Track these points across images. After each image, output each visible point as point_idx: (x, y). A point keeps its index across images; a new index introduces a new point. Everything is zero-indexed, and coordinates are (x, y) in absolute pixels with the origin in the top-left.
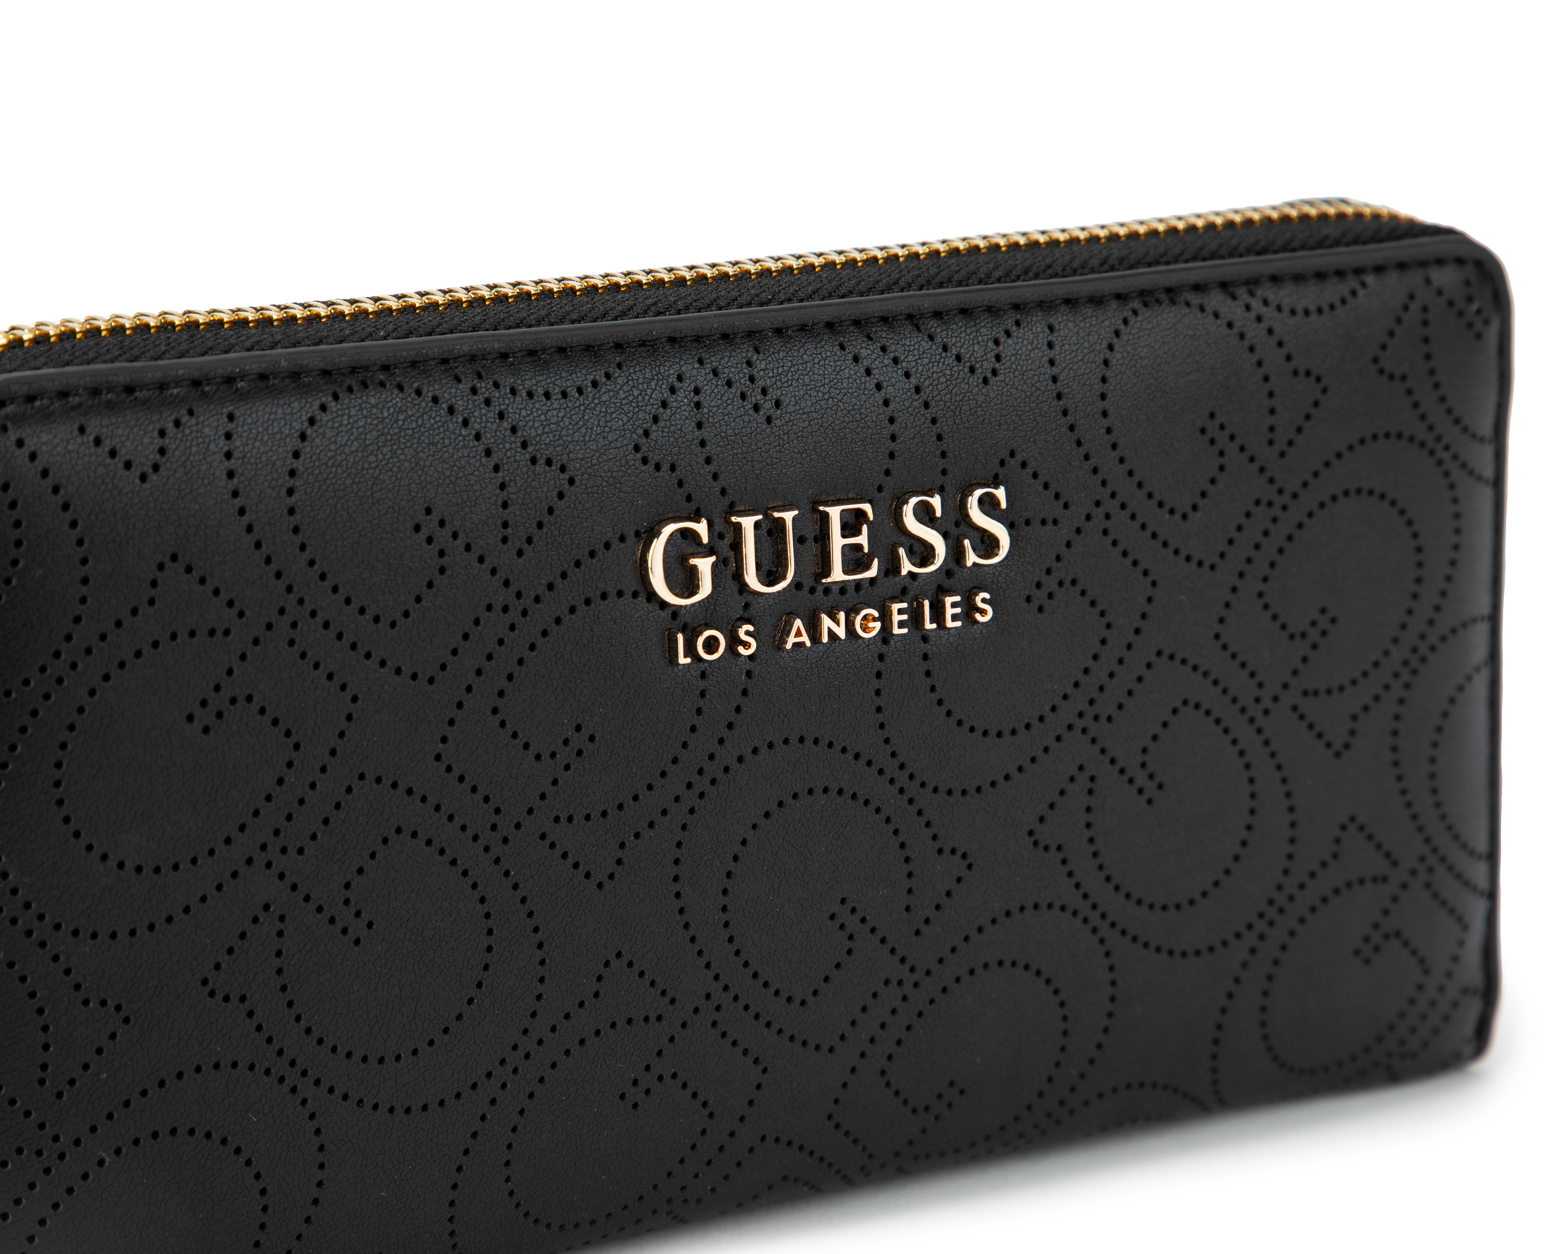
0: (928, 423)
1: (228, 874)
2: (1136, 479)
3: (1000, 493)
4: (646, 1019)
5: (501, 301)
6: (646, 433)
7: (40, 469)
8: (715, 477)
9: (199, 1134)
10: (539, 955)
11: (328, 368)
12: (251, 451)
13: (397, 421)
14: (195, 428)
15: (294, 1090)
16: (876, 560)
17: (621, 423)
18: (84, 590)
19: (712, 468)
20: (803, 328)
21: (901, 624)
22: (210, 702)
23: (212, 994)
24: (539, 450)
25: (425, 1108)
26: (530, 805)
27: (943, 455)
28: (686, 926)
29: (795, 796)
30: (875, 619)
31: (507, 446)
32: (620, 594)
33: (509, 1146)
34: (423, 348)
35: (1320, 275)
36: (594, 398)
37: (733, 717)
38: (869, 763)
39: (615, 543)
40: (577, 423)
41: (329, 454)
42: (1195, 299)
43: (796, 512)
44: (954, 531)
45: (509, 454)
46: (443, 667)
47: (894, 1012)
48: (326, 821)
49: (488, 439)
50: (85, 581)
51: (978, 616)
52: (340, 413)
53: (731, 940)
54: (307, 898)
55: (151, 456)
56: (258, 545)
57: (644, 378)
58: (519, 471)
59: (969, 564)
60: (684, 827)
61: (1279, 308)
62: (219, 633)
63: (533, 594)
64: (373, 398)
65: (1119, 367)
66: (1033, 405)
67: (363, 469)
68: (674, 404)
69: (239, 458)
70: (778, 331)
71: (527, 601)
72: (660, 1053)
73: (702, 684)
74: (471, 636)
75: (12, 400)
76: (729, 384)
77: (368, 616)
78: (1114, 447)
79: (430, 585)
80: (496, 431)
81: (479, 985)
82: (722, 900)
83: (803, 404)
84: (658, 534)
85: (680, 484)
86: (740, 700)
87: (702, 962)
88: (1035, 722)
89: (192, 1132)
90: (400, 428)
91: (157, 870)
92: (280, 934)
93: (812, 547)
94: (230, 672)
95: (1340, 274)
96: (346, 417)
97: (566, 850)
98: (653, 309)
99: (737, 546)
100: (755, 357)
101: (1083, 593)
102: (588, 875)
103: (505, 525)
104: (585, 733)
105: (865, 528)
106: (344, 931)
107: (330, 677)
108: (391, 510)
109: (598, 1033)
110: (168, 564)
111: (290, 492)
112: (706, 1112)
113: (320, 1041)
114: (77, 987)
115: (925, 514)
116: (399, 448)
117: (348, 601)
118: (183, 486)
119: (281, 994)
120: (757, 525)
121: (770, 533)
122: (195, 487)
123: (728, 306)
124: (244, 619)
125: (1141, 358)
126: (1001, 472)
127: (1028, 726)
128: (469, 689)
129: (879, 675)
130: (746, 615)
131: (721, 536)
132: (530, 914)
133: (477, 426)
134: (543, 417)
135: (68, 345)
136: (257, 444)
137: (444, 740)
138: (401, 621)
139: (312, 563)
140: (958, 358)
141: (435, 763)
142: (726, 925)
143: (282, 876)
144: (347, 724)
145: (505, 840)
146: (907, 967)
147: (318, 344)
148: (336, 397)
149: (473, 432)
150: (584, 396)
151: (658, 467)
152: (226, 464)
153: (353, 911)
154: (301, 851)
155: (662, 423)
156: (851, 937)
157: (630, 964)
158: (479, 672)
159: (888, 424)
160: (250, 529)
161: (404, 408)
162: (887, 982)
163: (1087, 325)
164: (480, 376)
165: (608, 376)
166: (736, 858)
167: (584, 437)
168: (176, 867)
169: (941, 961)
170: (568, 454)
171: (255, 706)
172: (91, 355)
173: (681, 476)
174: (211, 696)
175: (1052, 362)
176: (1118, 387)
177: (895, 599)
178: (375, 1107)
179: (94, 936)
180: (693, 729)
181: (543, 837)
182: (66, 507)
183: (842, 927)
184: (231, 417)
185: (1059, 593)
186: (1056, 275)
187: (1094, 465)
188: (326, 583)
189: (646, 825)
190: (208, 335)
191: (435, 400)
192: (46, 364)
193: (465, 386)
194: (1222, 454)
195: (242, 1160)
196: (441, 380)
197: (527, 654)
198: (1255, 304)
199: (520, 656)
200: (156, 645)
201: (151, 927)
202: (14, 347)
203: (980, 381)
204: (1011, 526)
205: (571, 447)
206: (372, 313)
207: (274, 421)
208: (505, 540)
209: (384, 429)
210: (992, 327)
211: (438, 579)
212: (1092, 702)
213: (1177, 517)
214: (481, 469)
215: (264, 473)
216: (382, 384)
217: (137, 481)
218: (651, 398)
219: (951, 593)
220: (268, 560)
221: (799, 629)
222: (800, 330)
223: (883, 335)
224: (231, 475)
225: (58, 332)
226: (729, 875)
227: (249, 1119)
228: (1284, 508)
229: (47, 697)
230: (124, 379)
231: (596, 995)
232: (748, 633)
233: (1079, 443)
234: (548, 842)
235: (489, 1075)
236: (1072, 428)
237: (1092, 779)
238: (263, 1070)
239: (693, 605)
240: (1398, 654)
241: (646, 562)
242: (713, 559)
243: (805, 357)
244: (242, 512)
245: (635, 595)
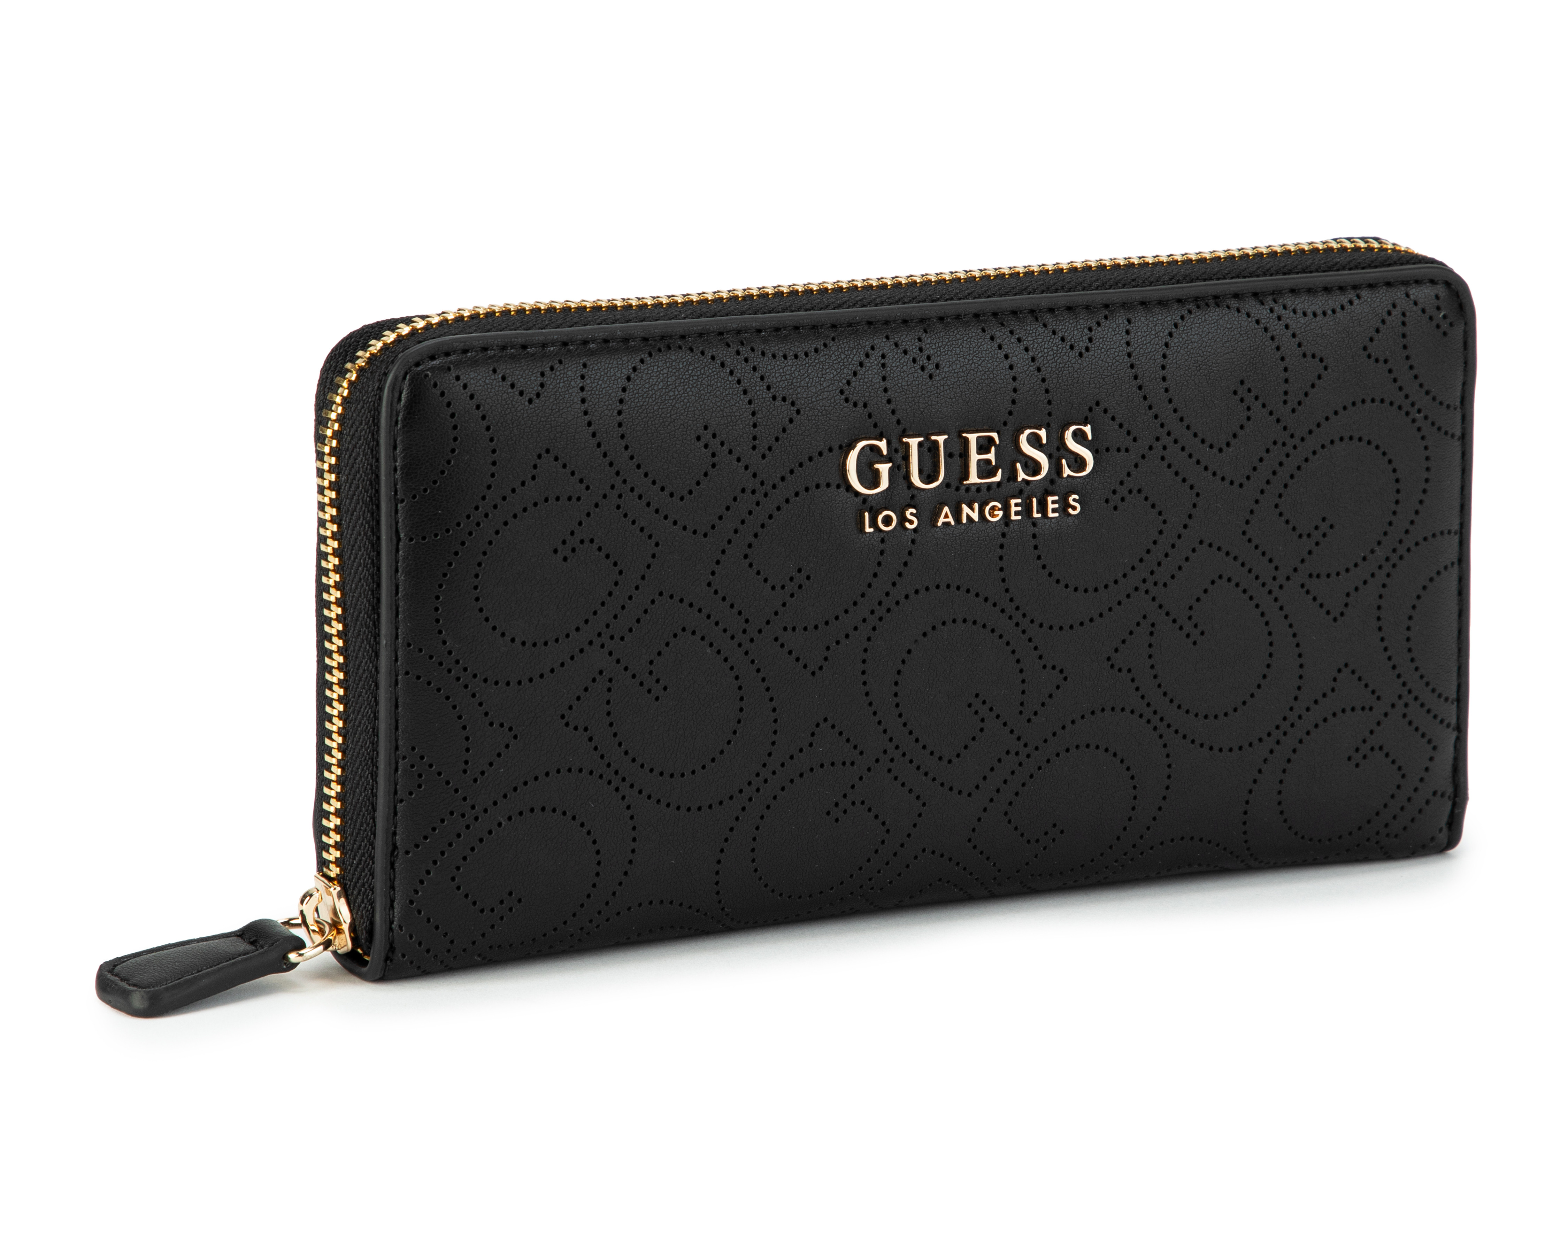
0: (1039, 382)
1: (577, 650)
2: (1185, 423)
3: (1088, 429)
4: (844, 764)
5: (764, 297)
6: (849, 383)
7: (469, 394)
8: (893, 412)
9: (559, 812)
10: (773, 716)
11: (646, 336)
12: (596, 387)
13: (688, 371)
14: (563, 372)
15: (617, 789)
16: (1000, 471)
17: (832, 376)
18: (494, 469)
19: (892, 406)
20: (958, 317)
21: (1017, 513)
22: (568, 541)
23: (567, 724)
24: (778, 391)
25: (699, 809)
26: (768, 618)
27: (1049, 402)
28: (870, 704)
29: (944, 623)
30: (999, 509)
31: (758, 388)
32: (828, 485)
33: (754, 839)
34: (707, 325)
35: (1327, 289)
36: (815, 359)
37: (901, 569)
38: (995, 605)
39: (826, 453)
40: (803, 375)
41: (645, 390)
42: (1234, 303)
43: (946, 437)
44: (1056, 454)
45: (758, 393)
46: (713, 527)
47: (1013, 773)
48: (638, 621)
49: (745, 383)
50: (494, 463)
51: (1070, 511)
52: (652, 364)
53: (900, 715)
54: (626, 669)
55: (535, 388)
56: (599, 445)
57: (849, 347)
58: (764, 405)
59: (1065, 475)
60: (869, 639)
61: (1295, 311)
62: (574, 500)
63: (771, 483)
64: (673, 355)
65: (1175, 348)
66: (1114, 372)
67: (665, 400)
68: (868, 364)
69: (589, 391)
70: (941, 319)
71: (768, 487)
72: (853, 787)
73: (882, 546)
74: (731, 508)
75: (455, 352)
76: (905, 352)
77: (666, 492)
78: (1170, 401)
79: (706, 474)
80: (751, 379)
81: (735, 732)
82: (895, 689)
83: (954, 367)
84: (854, 448)
85: (870, 416)
86: (907, 558)
87: (881, 728)
88: (1111, 584)
89: (554, 810)
90: (690, 375)
91: (535, 645)
92: (609, 690)
93: (957, 460)
94: (580, 524)
95: (1342, 289)
96: (656, 367)
97: (791, 649)
98: (859, 303)
99: (906, 458)
100: (924, 335)
101: (1146, 499)
102: (805, 666)
103: (755, 438)
104: (804, 574)
105: (993, 449)
106: (649, 691)
107: (642, 530)
108: (682, 426)
109: (812, 770)
110: (544, 455)
111: (620, 413)
112: (884, 829)
113: (634, 760)
114: (486, 714)
115: (1034, 441)
116: (688, 388)
117: (654, 483)
118: (554, 407)
119: (609, 728)
120: (920, 445)
121: (929, 450)
122: (561, 408)
123: (910, 302)
124: (589, 491)
125: (1192, 342)
126: (1089, 415)
127: (1106, 587)
128: (729, 542)
129: (1002, 546)
130: (912, 503)
131: (896, 451)
132: (768, 689)
133: (738, 375)
134: (781, 370)
135: (490, 320)
136: (600, 382)
137: (713, 573)
138: (687, 497)
139: (632, 458)
140: (1063, 339)
141: (707, 588)
142: (897, 705)
143: (610, 654)
144: (652, 560)
145: (752, 640)
146: (1022, 743)
147: (642, 321)
148: (650, 355)
149: (736, 379)
150: (809, 357)
151: (855, 405)
152: (581, 394)
153: (655, 679)
154: (622, 639)
155: (859, 377)
156: (983, 720)
157: (833, 727)
158: (736, 531)
159: (1012, 381)
160: (594, 435)
161: (693, 362)
162: (1008, 752)
163: (1155, 319)
164: (742, 344)
165: (825, 345)
166: (903, 662)
167: (808, 383)
168: (546, 644)
169: (1045, 741)
170: (797, 395)
171: (595, 546)
172: (504, 325)
173: (871, 411)
174: (568, 538)
175: (1128, 344)
176: (1174, 361)
177: (1015, 497)
178: (668, 805)
179: (496, 683)
180: (875, 575)
181: (776, 639)
182: (484, 418)
183: (976, 712)
184: (585, 366)
185: (1129, 498)
186: (1137, 286)
187: (1155, 413)
188: (641, 470)
189: (843, 636)
190: (576, 315)
191: (713, 358)
192: (475, 331)
193: (732, 350)
194: (1249, 409)
195: (585, 830)
196: (717, 345)
197: (767, 521)
198: (1278, 309)
199: (762, 522)
200: (535, 504)
201: (531, 680)
202: (458, 321)
203: (1077, 354)
204: (1095, 452)
205: (799, 390)
206: (680, 303)
207: (611, 368)
208: (754, 448)
209: (679, 375)
210: (1087, 319)
211: (711, 471)
212: (1152, 573)
213: (1215, 450)
214: (740, 402)
215: (604, 400)
216: (680, 347)
217: (527, 403)
218: (852, 360)
219: (1053, 494)
220: (605, 455)
221: (946, 513)
222: (955, 318)
223: (1013, 324)
224: (583, 401)
225: (485, 312)
226: (899, 672)
227: (590, 805)
228: (1295, 447)
229: (470, 534)
230: (520, 341)
231: (811, 745)
232: (912, 514)
233: (1145, 398)
234: (779, 643)
235: (741, 791)
236: (1140, 388)
237: (1153, 625)
238: (598, 775)
239: (877, 494)
240: (1380, 553)
241: (845, 465)
242: (890, 465)
243: (958, 336)
244: (589, 424)
245: (838, 486)
